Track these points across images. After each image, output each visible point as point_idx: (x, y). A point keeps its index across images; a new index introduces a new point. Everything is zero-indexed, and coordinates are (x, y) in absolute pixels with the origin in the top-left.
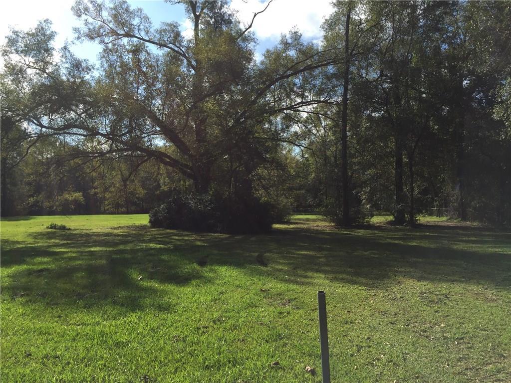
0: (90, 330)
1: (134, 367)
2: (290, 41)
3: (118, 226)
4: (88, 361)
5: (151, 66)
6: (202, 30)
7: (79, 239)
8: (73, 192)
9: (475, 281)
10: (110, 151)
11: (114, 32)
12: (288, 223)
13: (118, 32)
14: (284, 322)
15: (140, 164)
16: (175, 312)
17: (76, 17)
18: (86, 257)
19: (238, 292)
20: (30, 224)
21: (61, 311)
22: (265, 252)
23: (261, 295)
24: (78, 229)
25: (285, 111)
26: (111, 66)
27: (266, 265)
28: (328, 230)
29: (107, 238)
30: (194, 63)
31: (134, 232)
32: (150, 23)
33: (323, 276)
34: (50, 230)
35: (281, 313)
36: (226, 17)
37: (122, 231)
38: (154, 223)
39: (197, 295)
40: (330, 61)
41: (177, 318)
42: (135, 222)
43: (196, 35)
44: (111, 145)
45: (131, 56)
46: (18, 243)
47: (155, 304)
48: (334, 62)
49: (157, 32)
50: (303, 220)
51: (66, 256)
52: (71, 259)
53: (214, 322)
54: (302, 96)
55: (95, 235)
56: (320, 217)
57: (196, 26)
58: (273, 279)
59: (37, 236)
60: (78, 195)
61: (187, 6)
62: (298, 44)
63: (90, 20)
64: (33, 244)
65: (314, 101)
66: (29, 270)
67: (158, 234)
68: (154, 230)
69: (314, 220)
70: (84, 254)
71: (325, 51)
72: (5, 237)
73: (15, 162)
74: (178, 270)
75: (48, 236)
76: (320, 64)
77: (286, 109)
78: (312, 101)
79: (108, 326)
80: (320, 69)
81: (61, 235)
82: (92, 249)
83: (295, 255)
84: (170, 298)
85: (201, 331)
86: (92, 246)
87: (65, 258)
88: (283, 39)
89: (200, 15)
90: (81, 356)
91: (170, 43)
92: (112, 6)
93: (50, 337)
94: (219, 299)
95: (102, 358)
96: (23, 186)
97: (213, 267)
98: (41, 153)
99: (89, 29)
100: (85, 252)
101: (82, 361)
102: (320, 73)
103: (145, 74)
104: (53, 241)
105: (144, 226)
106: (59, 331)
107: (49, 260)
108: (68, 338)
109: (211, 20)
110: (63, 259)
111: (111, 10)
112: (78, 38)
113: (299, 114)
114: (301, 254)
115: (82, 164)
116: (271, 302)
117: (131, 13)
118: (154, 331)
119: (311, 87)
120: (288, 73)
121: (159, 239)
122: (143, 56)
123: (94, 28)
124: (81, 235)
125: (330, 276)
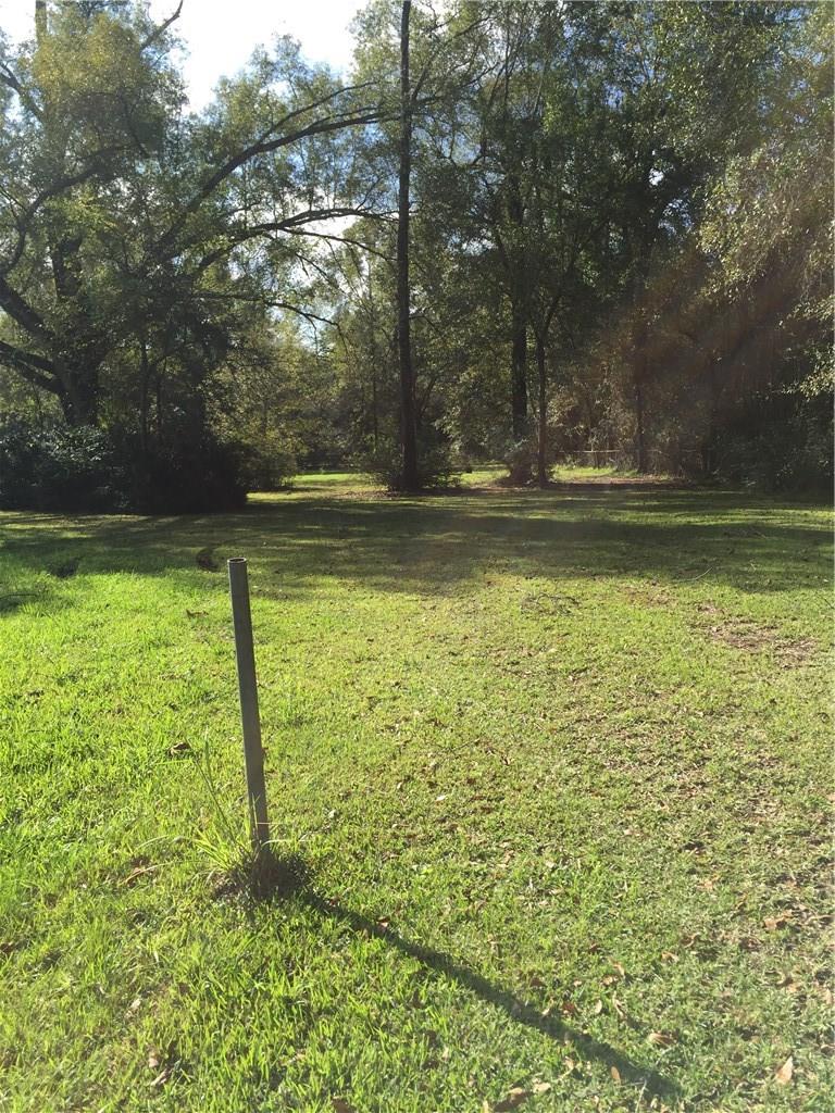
6: (55, 17)
9: (637, 572)
12: (289, 488)
19: (133, 621)
23: (186, 624)
25: (272, 233)
28: (371, 500)
33: (336, 582)
35: (221, 654)
40: (372, 112)
43: (41, 28)
48: (381, 116)
50: (322, 483)
53: (60, 682)
54: (310, 196)
56: (359, 476)
57: (40, 6)
62: (295, 67)
65: (337, 209)
69: (345, 483)
71: (356, 87)
76: (347, 118)
77: (274, 228)
78: (334, 209)
80: (349, 131)
83: (286, 548)
88: (257, 51)
94: (85, 637)
102: (348, 141)
116: (206, 636)
119: (328, 175)
120: (273, 137)
125: (351, 582)
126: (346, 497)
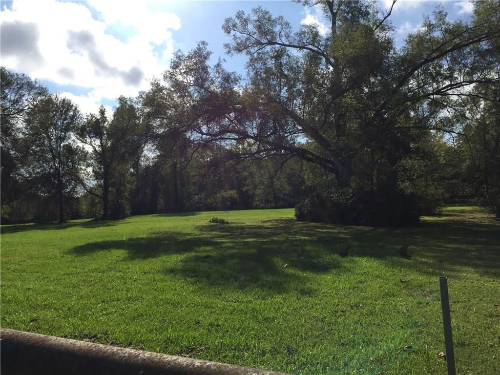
0: (244, 307)
1: (279, 339)
2: (433, 22)
3: (268, 220)
4: (242, 330)
5: (291, 68)
6: (340, 26)
7: (236, 231)
8: (229, 189)
10: (258, 152)
11: (258, 43)
12: (440, 214)
13: (262, 42)
14: (422, 311)
15: (285, 161)
16: (316, 296)
17: (226, 34)
18: (241, 247)
19: (377, 282)
20: (197, 218)
21: (222, 290)
22: (410, 245)
23: (401, 286)
24: (234, 223)
25: (432, 97)
26: (256, 73)
27: (408, 257)
28: (486, 222)
29: (259, 230)
30: (332, 60)
31: (282, 225)
32: (290, 28)
33: (473, 270)
34: (212, 224)
35: (420, 303)
36: (363, 9)
37: (271, 224)
38: (300, 216)
39: (337, 283)
40: (483, 36)
41: (317, 302)
42: (282, 216)
43: (334, 32)
44: (259, 145)
45: (273, 62)
46: (188, 234)
47: (299, 288)
48: (488, 36)
49: (296, 35)
50: (458, 211)
51: (224, 245)
52: (229, 248)
53: (352, 307)
54: (451, 77)
55: (249, 228)
56: (477, 208)
57: (334, 23)
58: (415, 271)
59: (201, 228)
60: (233, 193)
61: (324, 6)
62: (444, 24)
63: (238, 35)
64: (199, 235)
65: (465, 82)
66: (196, 257)
67: (304, 227)
68: (299, 223)
69: (471, 212)
70: (239, 244)
71: (475, 27)
72: (178, 230)
73: (183, 166)
74: (321, 260)
75: (210, 228)
76: (471, 41)
77: (433, 94)
78: (463, 82)
79: (258, 304)
80: (472, 46)
81: (221, 228)
82: (246, 240)
83: (443, 249)
84: (311, 284)
85: (338, 314)
86: (246, 238)
87: (225, 247)
88: (425, 21)
89: (337, 12)
90: (237, 326)
91: (309, 44)
92: (256, 18)
93: (214, 310)
94: (358, 287)
95: (254, 329)
96: (190, 186)
97: (354, 258)
98: (203, 157)
99: (238, 43)
100: (240, 242)
101: (238, 330)
102: (471, 50)
103: (286, 76)
104: (215, 233)
105: (290, 219)
106: (220, 306)
107: (212, 248)
108: (227, 312)
109: (348, 15)
110: (222, 247)
111: (256, 23)
112: (229, 52)
113: (448, 98)
114: (451, 248)
115: (235, 165)
116: (411, 293)
117: (273, 21)
118: (297, 311)
119: (460, 67)
120: (434, 55)
121: (304, 232)
122: (284, 60)
123: (242, 41)
124: (237, 228)
125: (481, 270)
126: (472, 220)
